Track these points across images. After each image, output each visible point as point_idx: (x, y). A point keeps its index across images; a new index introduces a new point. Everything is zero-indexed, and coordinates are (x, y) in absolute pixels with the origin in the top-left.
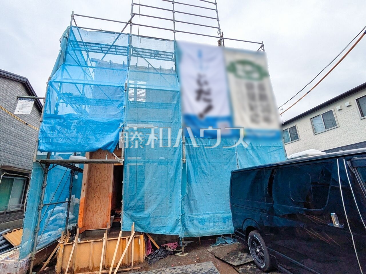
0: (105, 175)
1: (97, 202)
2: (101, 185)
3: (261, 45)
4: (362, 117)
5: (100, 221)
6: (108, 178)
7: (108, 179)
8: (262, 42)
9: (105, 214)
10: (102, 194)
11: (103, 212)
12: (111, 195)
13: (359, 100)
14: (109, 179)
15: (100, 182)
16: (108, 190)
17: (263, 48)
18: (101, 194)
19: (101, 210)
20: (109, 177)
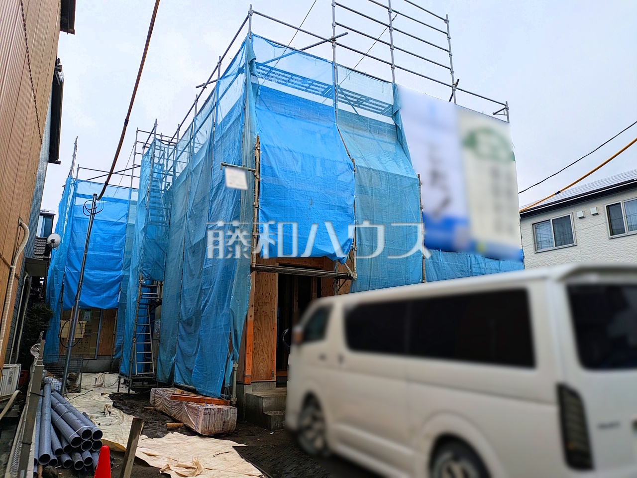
0: (267, 293)
1: (257, 337)
2: (261, 309)
3: (504, 107)
4: (611, 235)
5: (262, 368)
6: (271, 298)
7: (271, 300)
8: (506, 102)
9: (268, 357)
10: (263, 324)
11: (266, 354)
12: (276, 327)
13: (610, 207)
14: (273, 299)
15: (260, 304)
16: (271, 319)
17: (508, 113)
18: (261, 324)
19: (263, 351)
20: (273, 297)
